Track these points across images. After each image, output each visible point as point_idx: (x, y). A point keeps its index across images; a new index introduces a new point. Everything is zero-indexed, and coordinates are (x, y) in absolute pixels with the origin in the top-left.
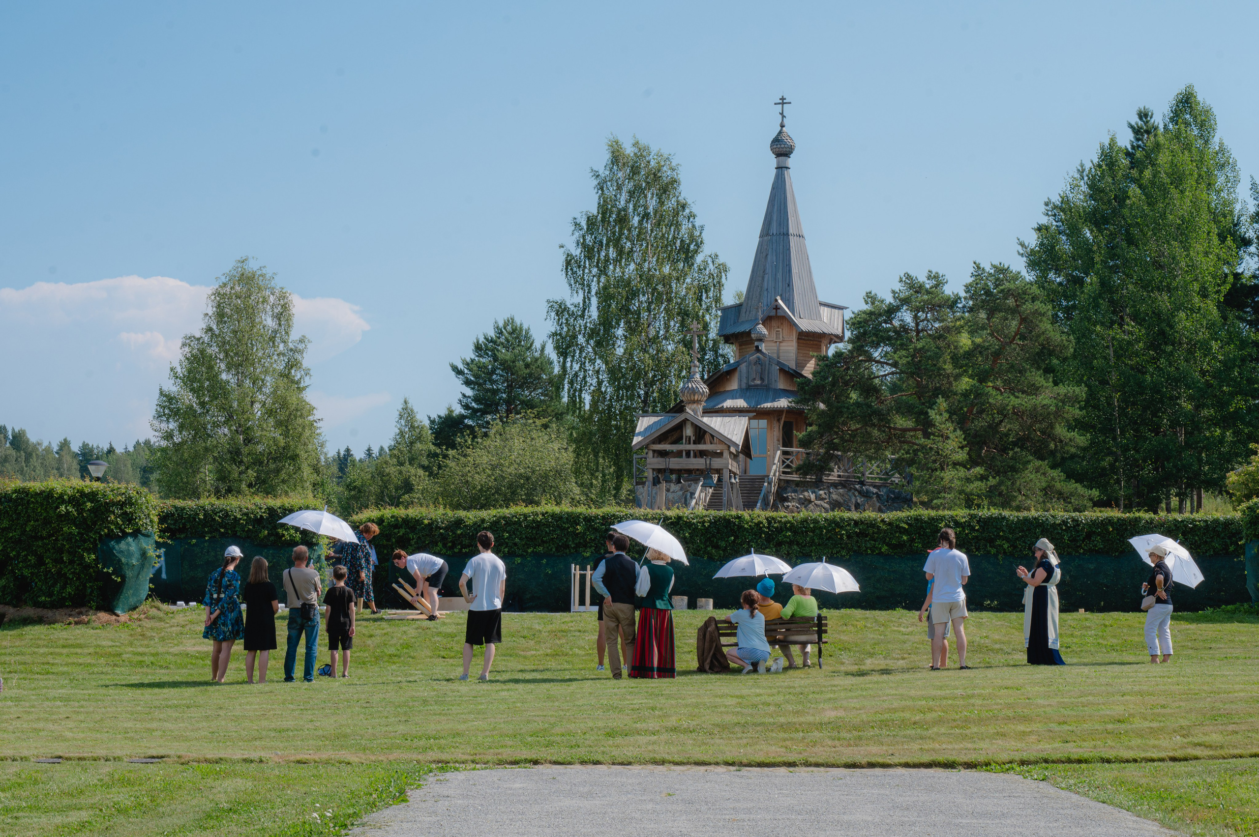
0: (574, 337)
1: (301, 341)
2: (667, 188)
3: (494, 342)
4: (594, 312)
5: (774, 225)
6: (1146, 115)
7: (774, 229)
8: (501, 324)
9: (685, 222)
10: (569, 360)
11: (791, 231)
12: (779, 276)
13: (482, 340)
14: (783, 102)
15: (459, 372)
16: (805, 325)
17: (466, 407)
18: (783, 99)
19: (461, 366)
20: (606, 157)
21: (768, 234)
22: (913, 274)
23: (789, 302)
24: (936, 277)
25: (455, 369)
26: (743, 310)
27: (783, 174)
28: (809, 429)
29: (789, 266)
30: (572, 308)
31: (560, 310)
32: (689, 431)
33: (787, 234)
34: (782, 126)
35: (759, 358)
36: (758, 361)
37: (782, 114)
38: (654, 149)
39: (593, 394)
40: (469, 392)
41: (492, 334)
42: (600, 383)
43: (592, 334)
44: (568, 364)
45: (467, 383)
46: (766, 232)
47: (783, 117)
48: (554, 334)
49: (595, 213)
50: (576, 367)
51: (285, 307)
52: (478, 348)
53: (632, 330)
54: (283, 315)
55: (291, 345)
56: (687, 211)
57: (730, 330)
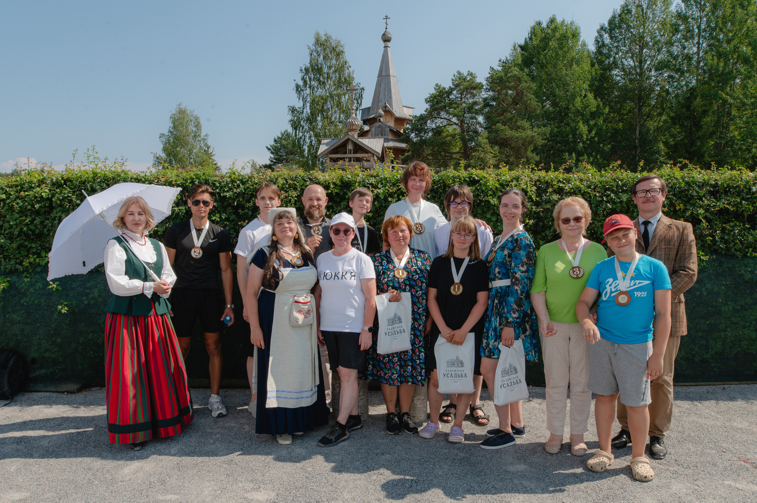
0: (299, 122)
1: (206, 135)
2: (339, 54)
3: (281, 139)
4: (308, 110)
5: (384, 71)
6: (540, 24)
7: (384, 74)
8: (283, 132)
9: (346, 69)
10: (298, 131)
11: (391, 74)
12: (386, 93)
13: (276, 138)
14: (387, 18)
15: (269, 149)
16: (398, 114)
17: (272, 161)
18: (386, 16)
19: (269, 147)
20: (313, 41)
21: (381, 76)
22: (462, 72)
23: (391, 104)
24: (471, 74)
25: (267, 148)
26: (371, 109)
27: (387, 50)
28: (406, 154)
29: (390, 89)
30: (298, 109)
31: (293, 110)
32: (350, 147)
33: (389, 76)
34: (386, 28)
35: (380, 125)
36: (380, 126)
37: (386, 23)
38: (334, 38)
39: (308, 147)
40: (272, 156)
41: (280, 136)
42: (311, 142)
43: (308, 119)
44: (297, 134)
45: (272, 153)
46: (380, 75)
47: (387, 24)
48: (291, 120)
49: (309, 66)
50: (301, 134)
51: (199, 123)
52: (275, 141)
53: (323, 118)
54: (198, 125)
55: (202, 138)
56: (347, 65)
57: (365, 118)
